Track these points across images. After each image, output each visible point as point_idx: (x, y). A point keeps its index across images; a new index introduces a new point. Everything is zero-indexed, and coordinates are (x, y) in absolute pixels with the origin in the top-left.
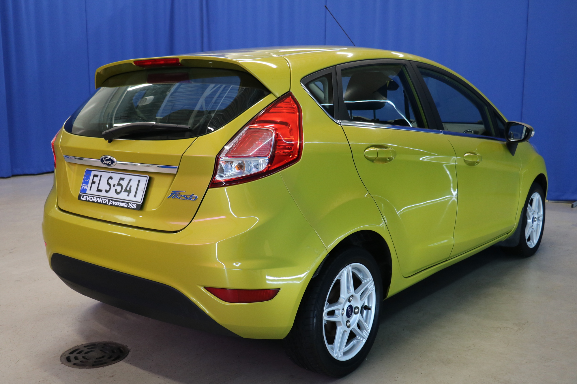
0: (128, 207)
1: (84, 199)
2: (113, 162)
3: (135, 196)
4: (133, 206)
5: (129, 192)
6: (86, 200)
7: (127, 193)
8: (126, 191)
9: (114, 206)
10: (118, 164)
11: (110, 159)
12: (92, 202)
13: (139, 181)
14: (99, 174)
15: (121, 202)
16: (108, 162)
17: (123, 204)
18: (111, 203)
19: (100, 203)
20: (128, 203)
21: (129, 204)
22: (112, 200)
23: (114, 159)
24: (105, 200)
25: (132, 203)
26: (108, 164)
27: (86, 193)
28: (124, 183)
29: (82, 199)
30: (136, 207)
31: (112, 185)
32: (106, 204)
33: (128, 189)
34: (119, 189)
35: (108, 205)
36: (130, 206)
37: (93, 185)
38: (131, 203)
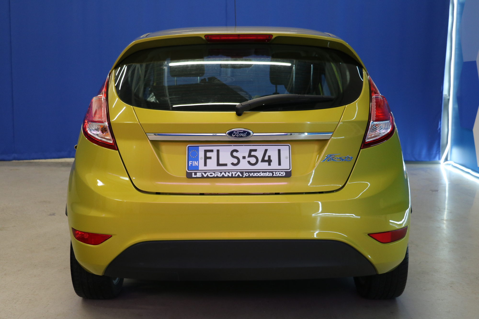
0: (274, 175)
1: (199, 175)
2: (249, 134)
3: (280, 164)
4: (281, 174)
5: (269, 161)
6: (203, 177)
7: (267, 163)
8: (263, 160)
9: (252, 177)
10: (255, 135)
11: (244, 132)
12: (214, 177)
13: (279, 151)
14: (215, 149)
15: (261, 172)
16: (242, 134)
17: (265, 174)
18: (245, 175)
19: (228, 177)
20: (272, 172)
21: (274, 173)
22: (246, 172)
23: (251, 132)
24: (236, 173)
25: (279, 172)
26: (242, 137)
27: (199, 170)
28: (259, 154)
29: (193, 176)
30: (284, 174)
31: (241, 158)
32: (239, 177)
33: (266, 158)
34: (253, 160)
35: (242, 177)
36: (276, 174)
37: (208, 161)
38: (276, 172)
